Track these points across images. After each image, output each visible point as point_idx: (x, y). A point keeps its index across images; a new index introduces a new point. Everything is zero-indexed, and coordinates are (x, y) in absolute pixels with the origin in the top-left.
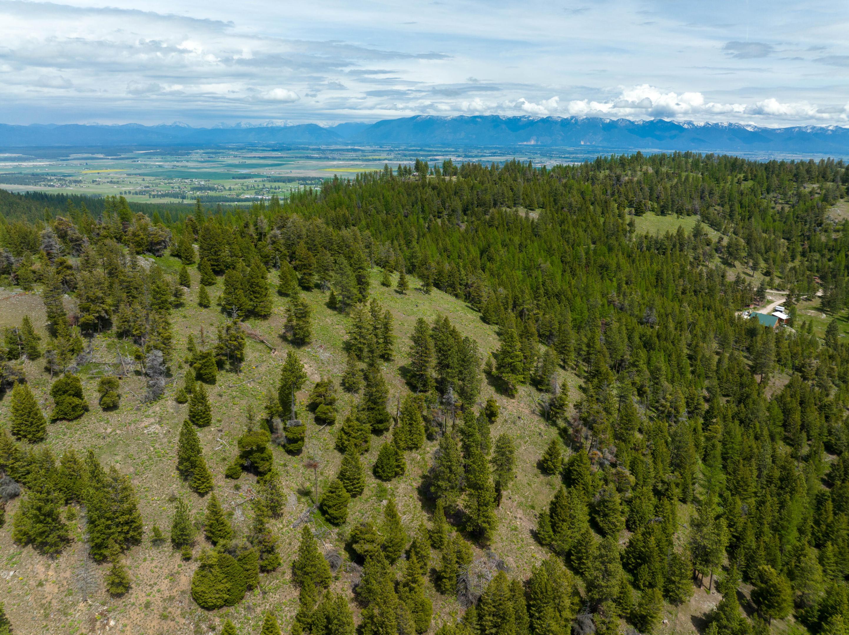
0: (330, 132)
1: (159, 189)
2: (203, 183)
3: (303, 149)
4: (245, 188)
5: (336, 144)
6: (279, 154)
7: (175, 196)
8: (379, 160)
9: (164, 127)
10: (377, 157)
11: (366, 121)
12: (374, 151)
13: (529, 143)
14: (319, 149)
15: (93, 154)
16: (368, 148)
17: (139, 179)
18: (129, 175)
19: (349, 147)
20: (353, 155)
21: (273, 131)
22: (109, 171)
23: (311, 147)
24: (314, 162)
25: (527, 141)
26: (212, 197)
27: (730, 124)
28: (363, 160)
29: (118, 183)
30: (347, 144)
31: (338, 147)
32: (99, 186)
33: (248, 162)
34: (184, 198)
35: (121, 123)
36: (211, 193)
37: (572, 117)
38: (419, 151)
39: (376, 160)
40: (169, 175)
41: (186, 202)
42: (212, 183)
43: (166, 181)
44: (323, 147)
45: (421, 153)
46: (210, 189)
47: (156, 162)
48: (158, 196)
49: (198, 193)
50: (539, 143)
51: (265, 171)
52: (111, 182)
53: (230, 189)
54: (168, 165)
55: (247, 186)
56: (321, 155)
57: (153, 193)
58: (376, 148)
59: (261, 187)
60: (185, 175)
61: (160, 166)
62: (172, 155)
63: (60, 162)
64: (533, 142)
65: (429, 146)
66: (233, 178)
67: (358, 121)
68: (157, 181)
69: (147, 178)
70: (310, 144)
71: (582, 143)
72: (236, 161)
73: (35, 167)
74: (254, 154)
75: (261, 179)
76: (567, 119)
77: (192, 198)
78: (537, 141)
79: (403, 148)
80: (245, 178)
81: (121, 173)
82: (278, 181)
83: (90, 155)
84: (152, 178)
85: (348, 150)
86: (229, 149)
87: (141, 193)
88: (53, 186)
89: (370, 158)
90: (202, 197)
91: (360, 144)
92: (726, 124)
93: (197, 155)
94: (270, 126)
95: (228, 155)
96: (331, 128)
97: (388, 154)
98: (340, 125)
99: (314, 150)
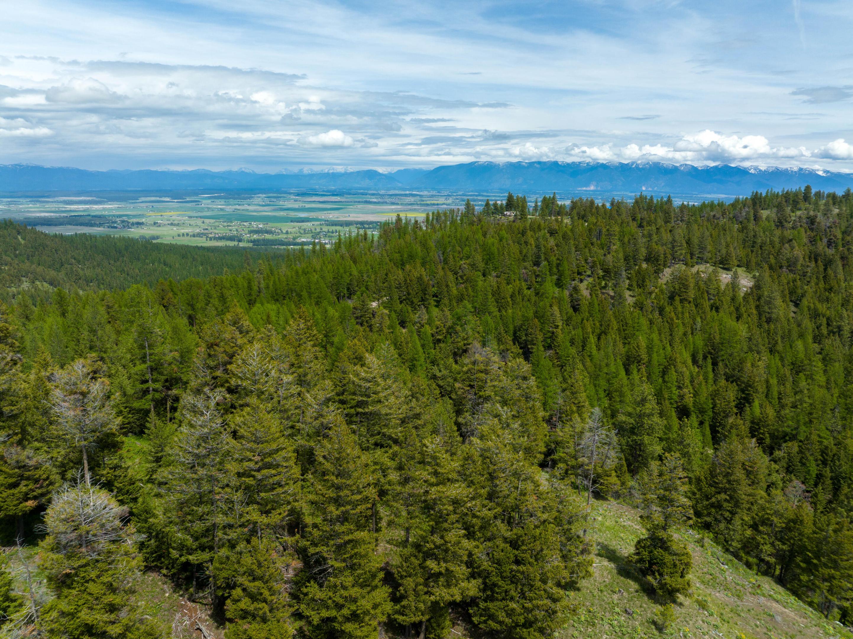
0: (389, 178)
1: (217, 231)
2: (261, 226)
3: (363, 194)
4: (302, 232)
5: (394, 189)
6: (338, 199)
7: (231, 239)
8: (438, 204)
9: (230, 173)
10: (436, 202)
11: (424, 167)
12: (432, 196)
13: (588, 189)
14: (379, 194)
15: (160, 197)
16: (425, 193)
17: (199, 222)
18: (190, 217)
19: (408, 192)
20: (412, 199)
21: (334, 176)
22: (172, 213)
23: (370, 192)
24: (371, 206)
25: (586, 186)
26: (268, 240)
27: (801, 169)
28: (421, 204)
29: (178, 225)
30: (406, 190)
31: (397, 192)
32: (159, 228)
33: (308, 206)
34: (240, 241)
35: (190, 168)
36: (268, 236)
37: (633, 163)
38: (477, 196)
39: (434, 204)
40: (229, 218)
41: (241, 245)
42: (270, 226)
43: (225, 224)
44: (382, 192)
45: (479, 198)
46: (268, 232)
47: (220, 205)
48: (215, 238)
49: (255, 237)
50: (599, 189)
51: (322, 215)
52: (172, 224)
53: (287, 233)
54: (229, 209)
55: (305, 230)
56: (380, 200)
57: (210, 236)
58: (434, 193)
59: (318, 230)
60: (244, 218)
61: (222, 209)
62: (235, 199)
63: (128, 205)
64: (592, 188)
65: (487, 191)
66: (292, 221)
67: (417, 167)
68: (217, 224)
69: (207, 221)
70: (368, 189)
71: (644, 189)
72: (296, 206)
73: (104, 209)
74: (314, 198)
75: (319, 223)
76: (627, 164)
77: (248, 241)
78: (597, 186)
79: (461, 193)
80: (303, 221)
81: (183, 215)
82: (336, 225)
83: (158, 199)
84: (212, 221)
85: (406, 195)
86: (290, 193)
87: (199, 235)
88: (116, 227)
89: (428, 202)
90: (258, 240)
91: (417, 189)
92: (796, 169)
93: (259, 198)
94: (331, 171)
95: (289, 200)
96: (390, 173)
97: (446, 199)
98: (399, 171)
99: (373, 194)
